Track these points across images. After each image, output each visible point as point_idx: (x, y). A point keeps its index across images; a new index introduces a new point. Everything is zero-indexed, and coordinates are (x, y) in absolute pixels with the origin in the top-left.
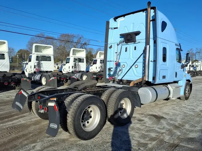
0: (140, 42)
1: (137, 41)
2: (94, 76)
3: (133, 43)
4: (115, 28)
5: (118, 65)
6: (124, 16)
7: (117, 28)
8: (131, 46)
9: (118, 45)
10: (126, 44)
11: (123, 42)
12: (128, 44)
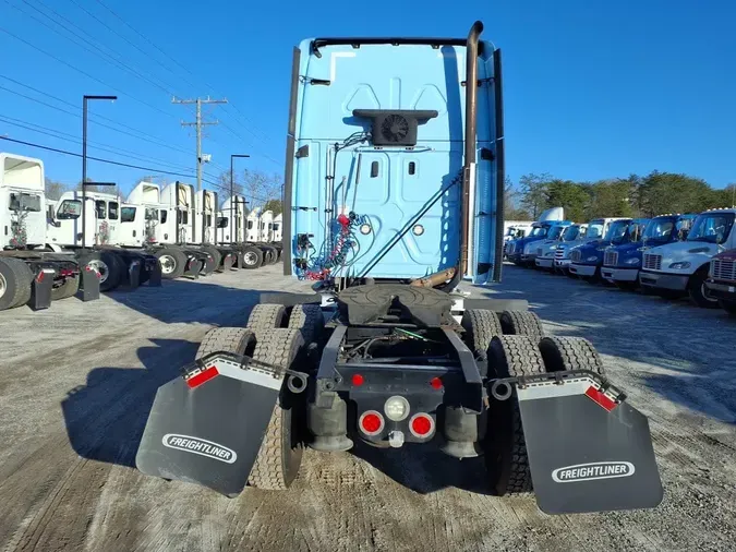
0: (429, 149)
1: (418, 143)
2: (45, 271)
3: (403, 149)
4: (315, 81)
5: (342, 226)
6: (356, 42)
7: (326, 82)
8: (394, 159)
9: (337, 149)
10: (372, 148)
11: (363, 141)
12: (384, 149)
